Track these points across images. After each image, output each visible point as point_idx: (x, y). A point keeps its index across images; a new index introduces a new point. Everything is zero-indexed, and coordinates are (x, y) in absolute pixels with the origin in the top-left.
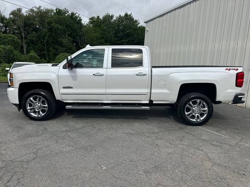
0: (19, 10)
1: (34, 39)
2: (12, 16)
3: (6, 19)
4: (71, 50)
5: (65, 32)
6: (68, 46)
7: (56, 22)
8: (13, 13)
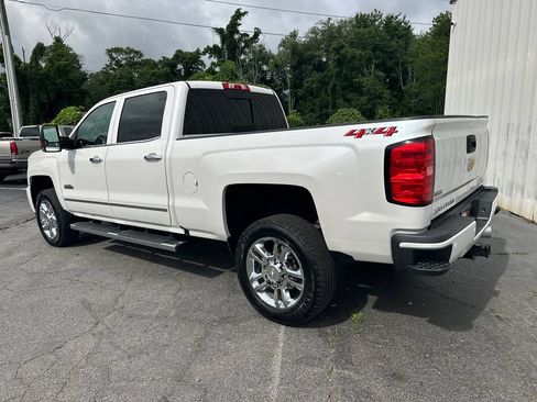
0: (294, 35)
1: (314, 86)
2: (281, 49)
3: (273, 57)
4: (381, 98)
5: (369, 60)
6: (372, 92)
7: (352, 45)
8: (283, 44)
